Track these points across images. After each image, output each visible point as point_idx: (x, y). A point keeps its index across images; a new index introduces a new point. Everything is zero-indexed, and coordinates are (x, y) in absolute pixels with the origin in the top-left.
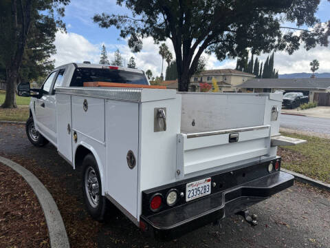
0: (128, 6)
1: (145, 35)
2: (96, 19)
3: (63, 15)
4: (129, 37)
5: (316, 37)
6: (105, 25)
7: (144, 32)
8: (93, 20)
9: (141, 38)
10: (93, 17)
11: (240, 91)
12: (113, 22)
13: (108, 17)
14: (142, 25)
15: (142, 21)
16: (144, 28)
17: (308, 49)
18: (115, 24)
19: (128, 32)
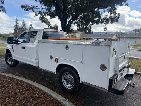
0: (40, 2)
1: (47, 15)
2: (23, 7)
3: (4, 4)
4: (39, 16)
5: (114, 19)
6: (27, 10)
7: (46, 14)
8: (21, 7)
9: (45, 16)
10: (21, 6)
11: (80, 40)
12: (31, 9)
13: (29, 6)
14: (45, 11)
15: (45, 9)
16: (46, 12)
17: (112, 23)
18: (32, 10)
19: (39, 14)
